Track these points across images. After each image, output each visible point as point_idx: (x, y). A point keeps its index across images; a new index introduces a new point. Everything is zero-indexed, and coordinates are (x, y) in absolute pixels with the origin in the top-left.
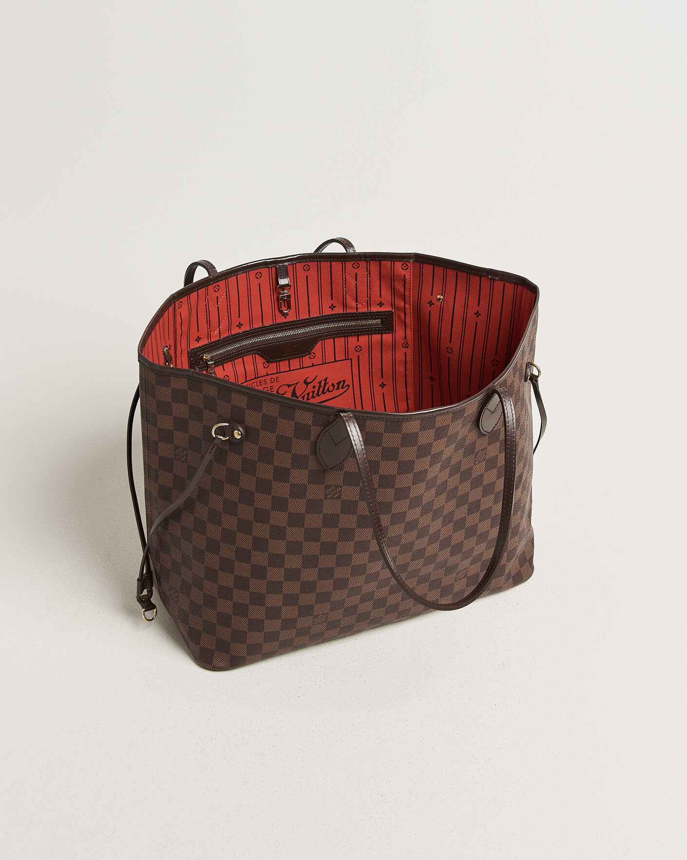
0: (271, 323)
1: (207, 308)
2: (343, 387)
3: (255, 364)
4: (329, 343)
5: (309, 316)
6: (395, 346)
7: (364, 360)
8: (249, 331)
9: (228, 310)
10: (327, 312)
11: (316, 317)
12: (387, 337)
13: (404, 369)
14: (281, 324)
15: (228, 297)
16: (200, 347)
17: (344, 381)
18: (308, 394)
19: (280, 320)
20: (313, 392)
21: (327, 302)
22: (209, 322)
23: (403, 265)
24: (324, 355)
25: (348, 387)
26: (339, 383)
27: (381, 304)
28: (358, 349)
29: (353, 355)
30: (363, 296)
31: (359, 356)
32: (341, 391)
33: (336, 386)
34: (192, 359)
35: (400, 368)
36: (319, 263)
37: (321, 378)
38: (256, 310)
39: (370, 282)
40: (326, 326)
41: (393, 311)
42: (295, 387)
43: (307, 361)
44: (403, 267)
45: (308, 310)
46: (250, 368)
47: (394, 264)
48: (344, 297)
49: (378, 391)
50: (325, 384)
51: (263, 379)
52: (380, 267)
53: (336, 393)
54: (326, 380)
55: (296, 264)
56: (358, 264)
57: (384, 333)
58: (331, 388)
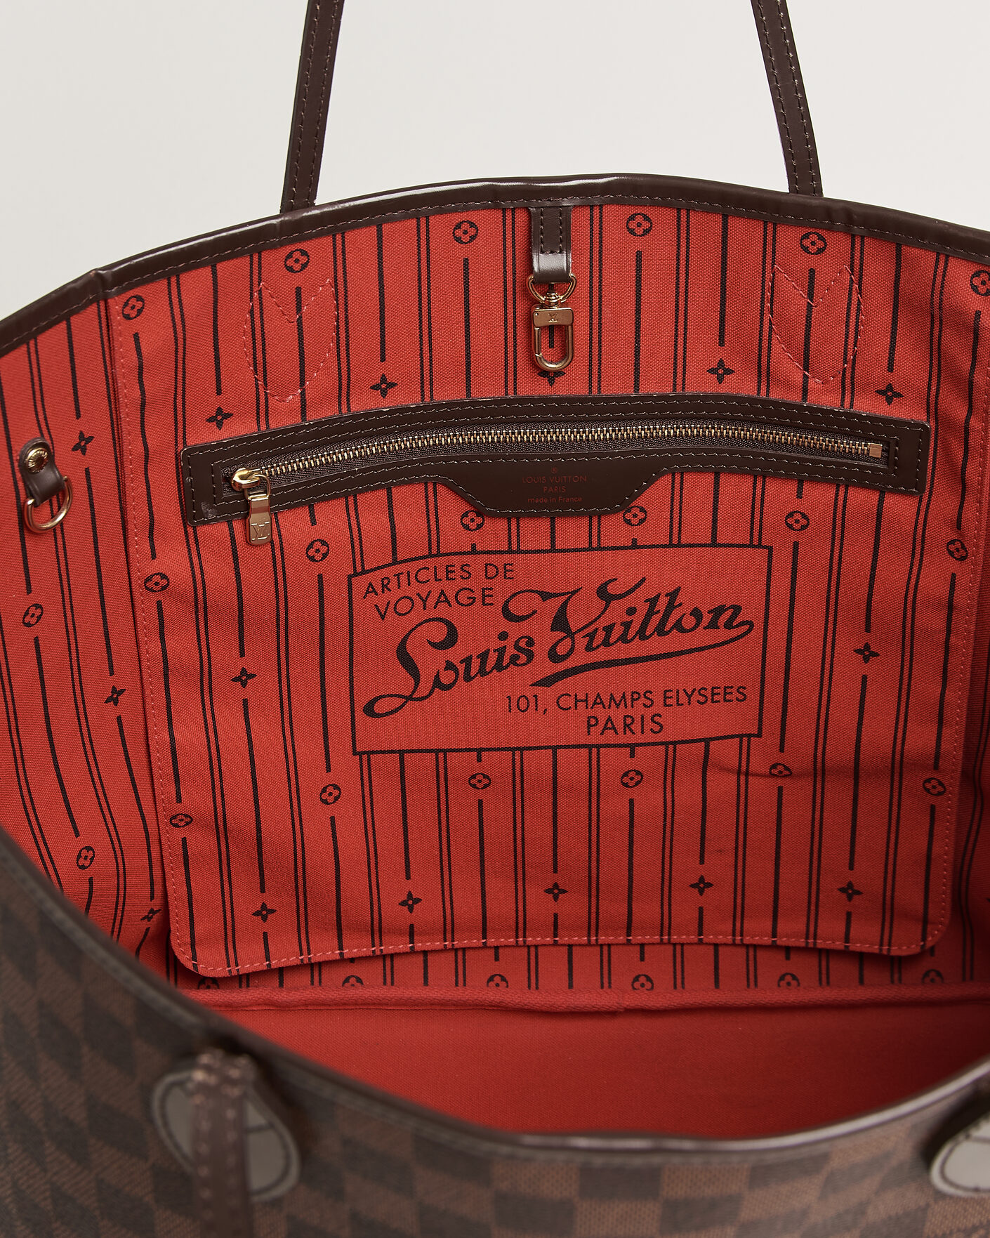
0: (499, 393)
1: (258, 322)
2: (729, 625)
3: (432, 513)
4: (698, 486)
5: (636, 388)
6: (923, 541)
7: (815, 557)
8: (418, 408)
9: (338, 334)
10: (701, 384)
11: (660, 398)
12: (900, 507)
13: (942, 624)
14: (532, 400)
15: (341, 295)
16: (220, 444)
17: (737, 609)
18: (609, 629)
19: (532, 388)
20: (627, 625)
21: (703, 352)
22: (260, 366)
23: (977, 274)
24: (675, 522)
25: (747, 627)
26: (718, 611)
27: (889, 394)
28: (797, 521)
29: (776, 535)
30: (829, 351)
31: (796, 545)
32: (723, 634)
33: (707, 619)
34: (189, 479)
35: (930, 620)
36: (683, 213)
37: (660, 583)
38: (448, 344)
39: (859, 309)
40: (693, 429)
41: (931, 425)
42: (565, 604)
43: (614, 528)
44: (977, 281)
45: (632, 367)
46: (411, 522)
47: (946, 268)
48: (765, 345)
49: (848, 669)
50: (671, 607)
51: (457, 561)
52: (898, 265)
53: (702, 637)
54: (673, 595)
55: (601, 206)
56: (821, 238)
57: (891, 491)
58: (689, 622)
